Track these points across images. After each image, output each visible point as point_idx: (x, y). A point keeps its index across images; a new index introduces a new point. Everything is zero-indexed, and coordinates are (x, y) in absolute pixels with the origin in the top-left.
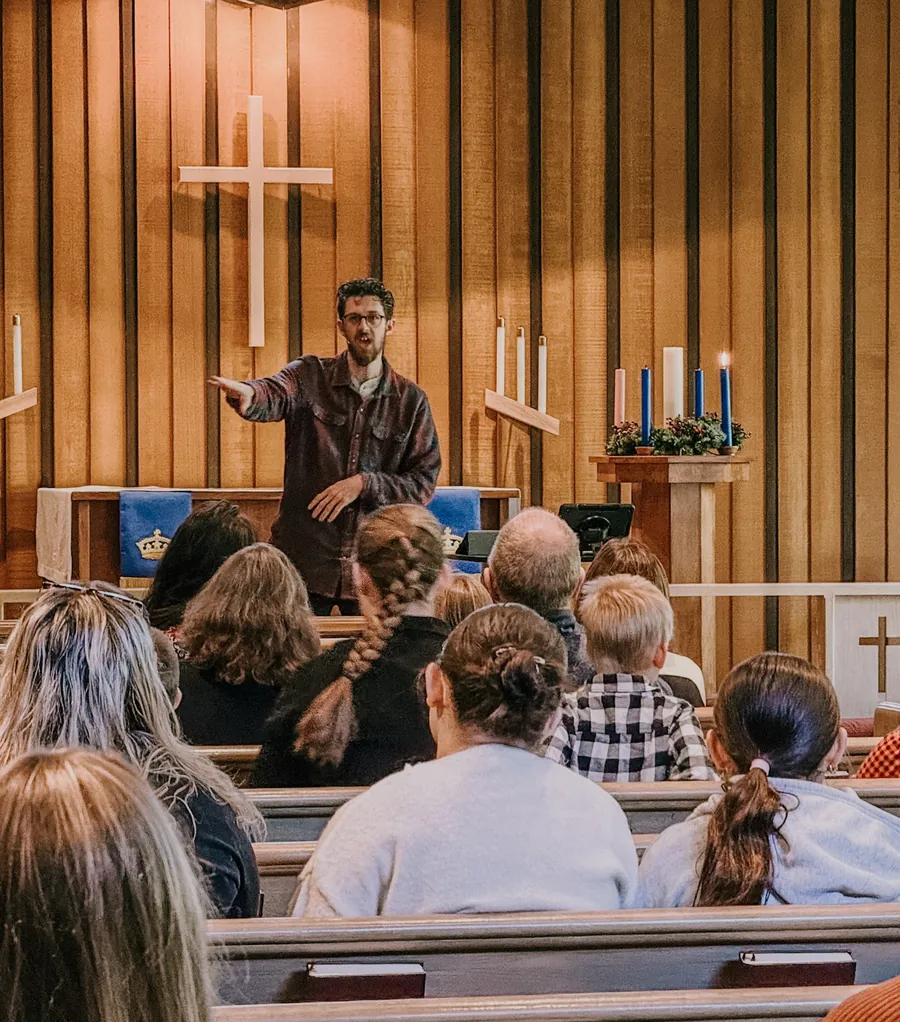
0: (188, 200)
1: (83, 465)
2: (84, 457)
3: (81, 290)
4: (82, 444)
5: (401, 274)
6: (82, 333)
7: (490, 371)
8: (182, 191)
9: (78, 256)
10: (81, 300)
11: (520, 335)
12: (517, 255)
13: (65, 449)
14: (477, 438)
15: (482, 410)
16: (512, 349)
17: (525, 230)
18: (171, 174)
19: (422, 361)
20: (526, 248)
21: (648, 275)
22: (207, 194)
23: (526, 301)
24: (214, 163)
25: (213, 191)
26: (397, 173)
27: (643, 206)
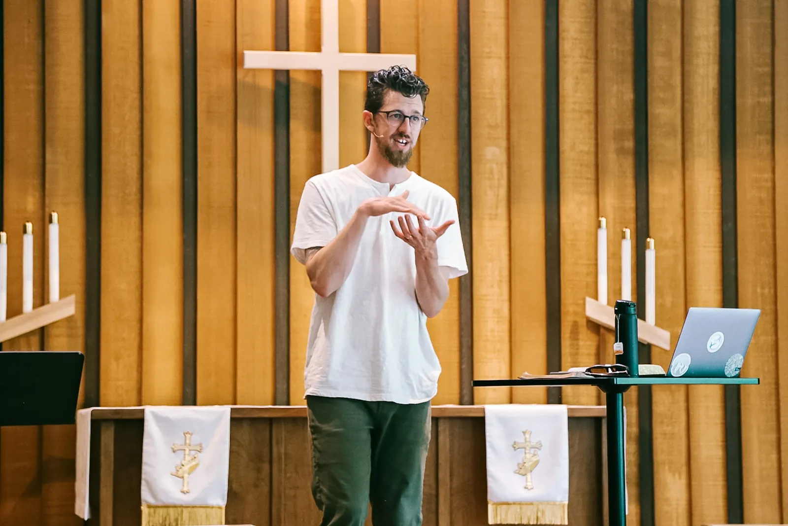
0: (255, 89)
1: (133, 384)
2: (134, 374)
3: (133, 188)
4: (134, 358)
5: (492, 172)
6: (134, 235)
7: (590, 279)
8: (249, 79)
9: (130, 149)
10: (134, 197)
11: (624, 237)
12: (620, 151)
13: (113, 366)
14: (577, 354)
15: (583, 322)
16: (615, 256)
17: (629, 125)
18: (236, 60)
19: (515, 268)
20: (630, 144)
21: (768, 175)
22: (277, 84)
23: (630, 203)
24: (285, 47)
25: (283, 79)
26: (487, 61)
27: (761, 100)
